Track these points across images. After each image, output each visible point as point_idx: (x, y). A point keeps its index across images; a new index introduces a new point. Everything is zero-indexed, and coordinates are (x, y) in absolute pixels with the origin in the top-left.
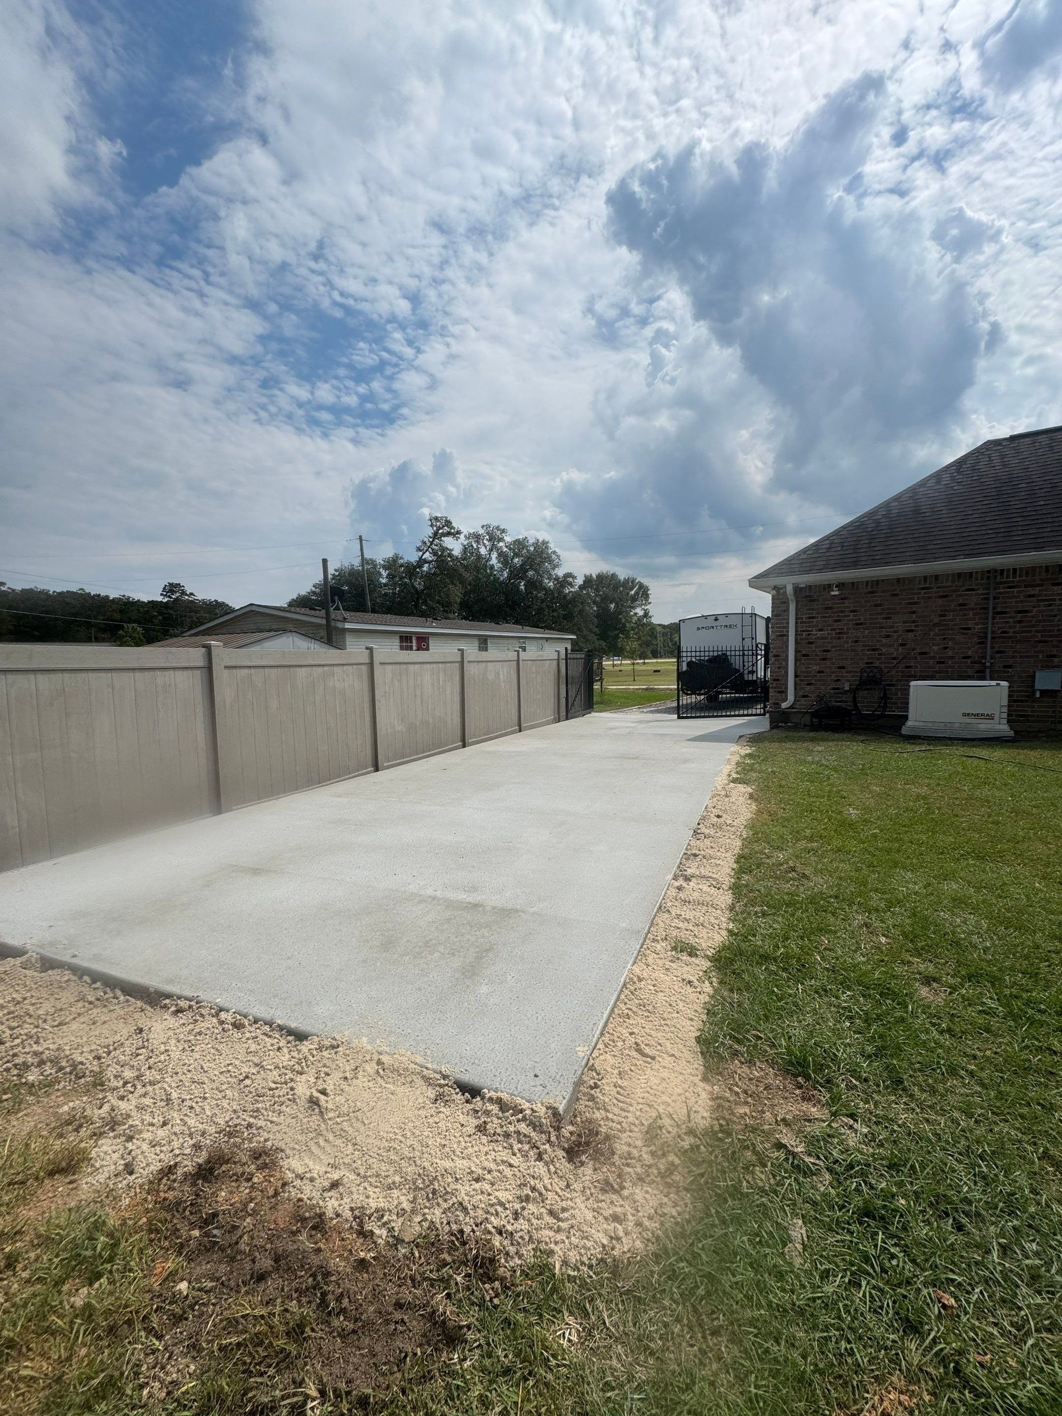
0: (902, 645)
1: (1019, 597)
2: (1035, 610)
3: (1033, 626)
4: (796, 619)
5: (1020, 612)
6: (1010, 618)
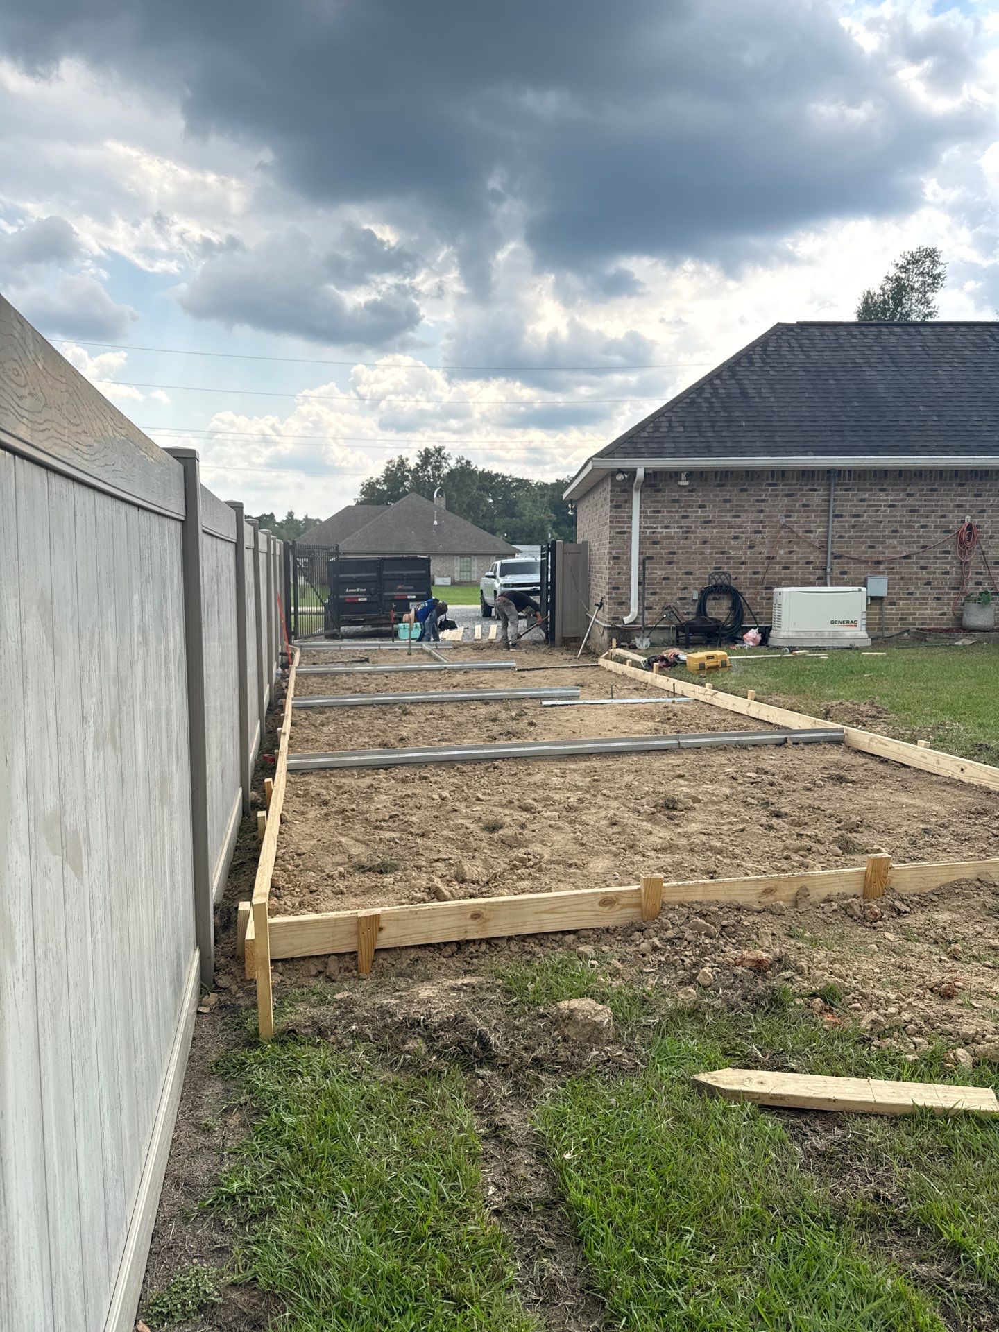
0: (750, 548)
1: (852, 500)
2: (866, 515)
3: (864, 532)
4: (641, 512)
5: (854, 516)
6: (846, 521)
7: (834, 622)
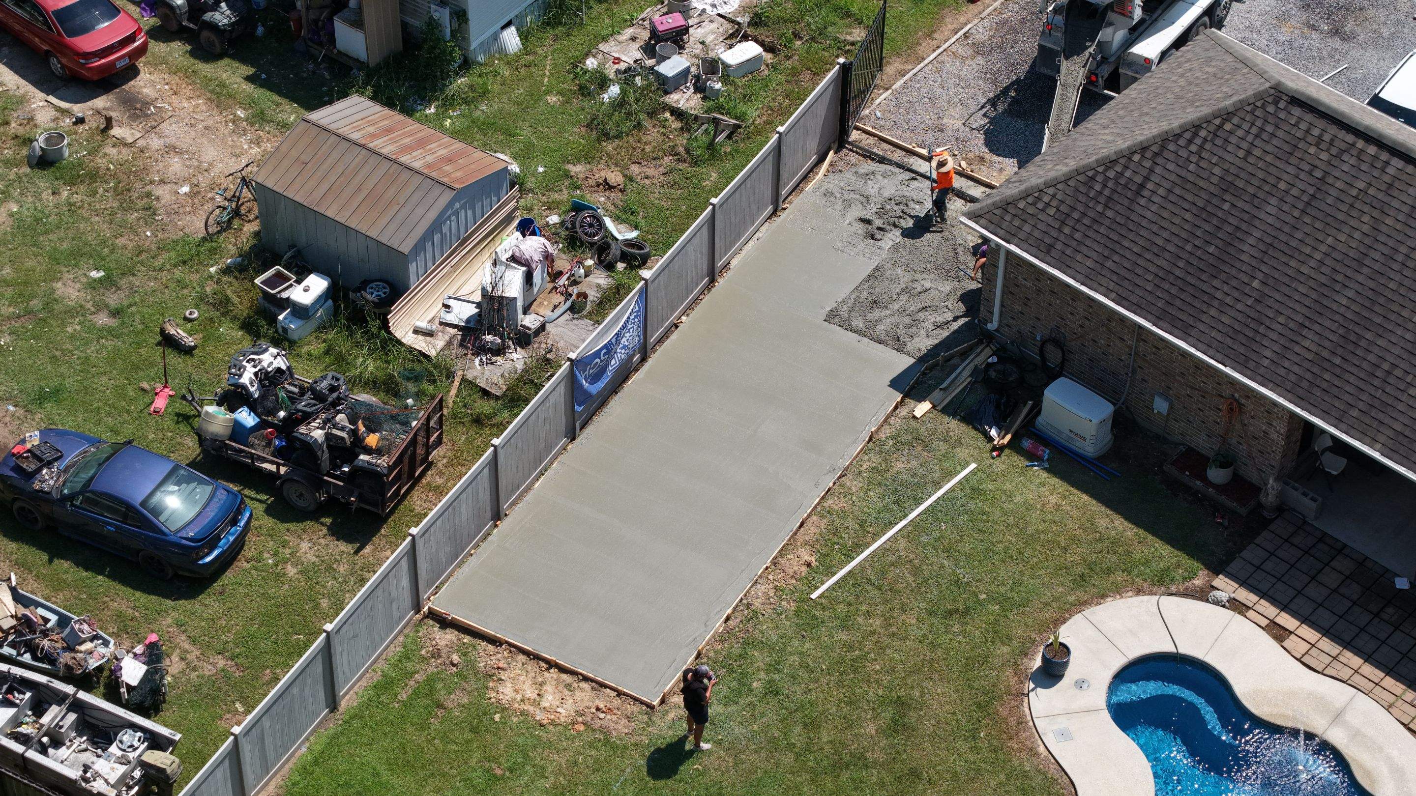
0: (1082, 326)
2: (1163, 351)
3: (1161, 361)
4: (1007, 260)
5: (1155, 347)
7: (1070, 431)
